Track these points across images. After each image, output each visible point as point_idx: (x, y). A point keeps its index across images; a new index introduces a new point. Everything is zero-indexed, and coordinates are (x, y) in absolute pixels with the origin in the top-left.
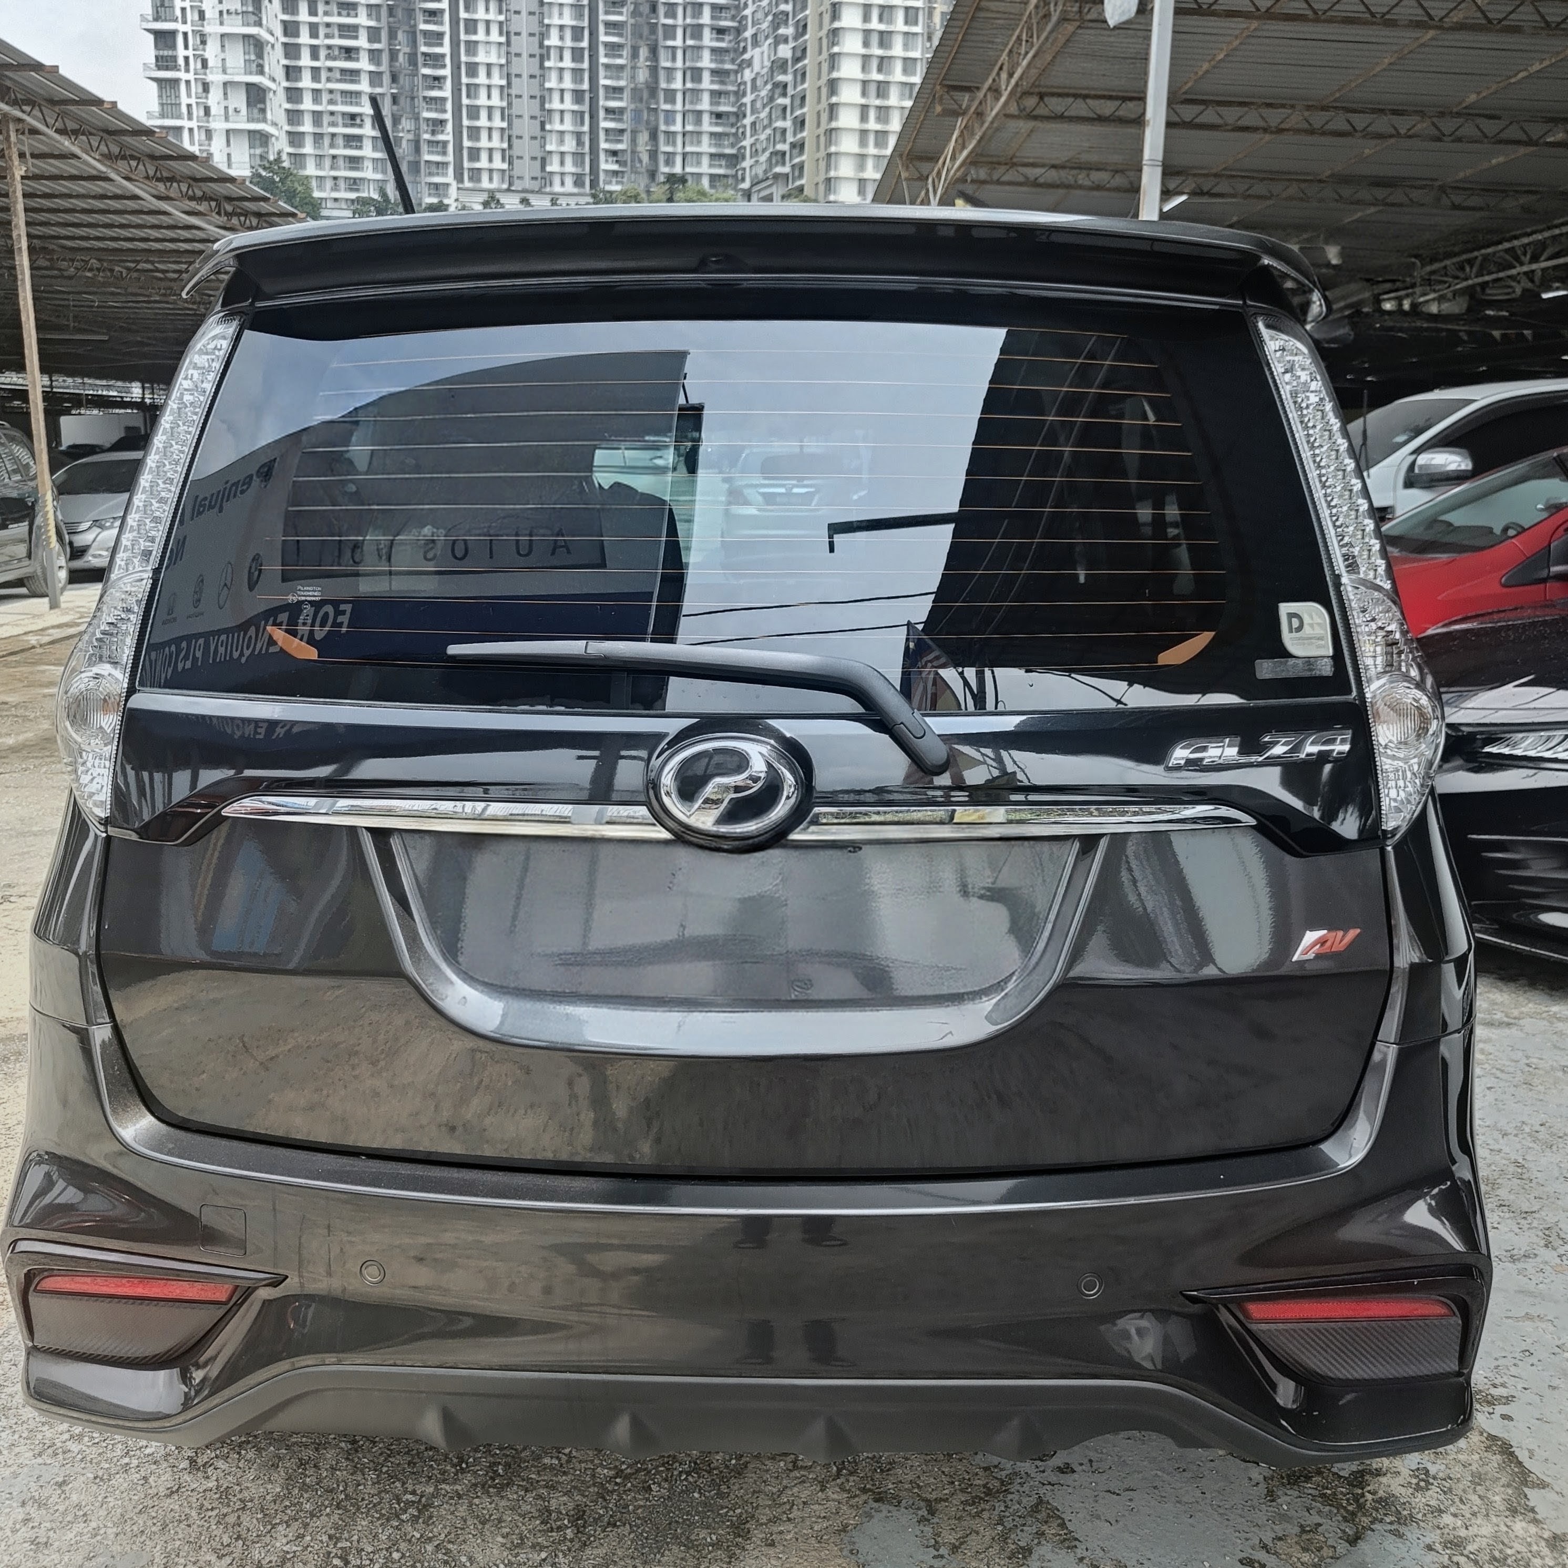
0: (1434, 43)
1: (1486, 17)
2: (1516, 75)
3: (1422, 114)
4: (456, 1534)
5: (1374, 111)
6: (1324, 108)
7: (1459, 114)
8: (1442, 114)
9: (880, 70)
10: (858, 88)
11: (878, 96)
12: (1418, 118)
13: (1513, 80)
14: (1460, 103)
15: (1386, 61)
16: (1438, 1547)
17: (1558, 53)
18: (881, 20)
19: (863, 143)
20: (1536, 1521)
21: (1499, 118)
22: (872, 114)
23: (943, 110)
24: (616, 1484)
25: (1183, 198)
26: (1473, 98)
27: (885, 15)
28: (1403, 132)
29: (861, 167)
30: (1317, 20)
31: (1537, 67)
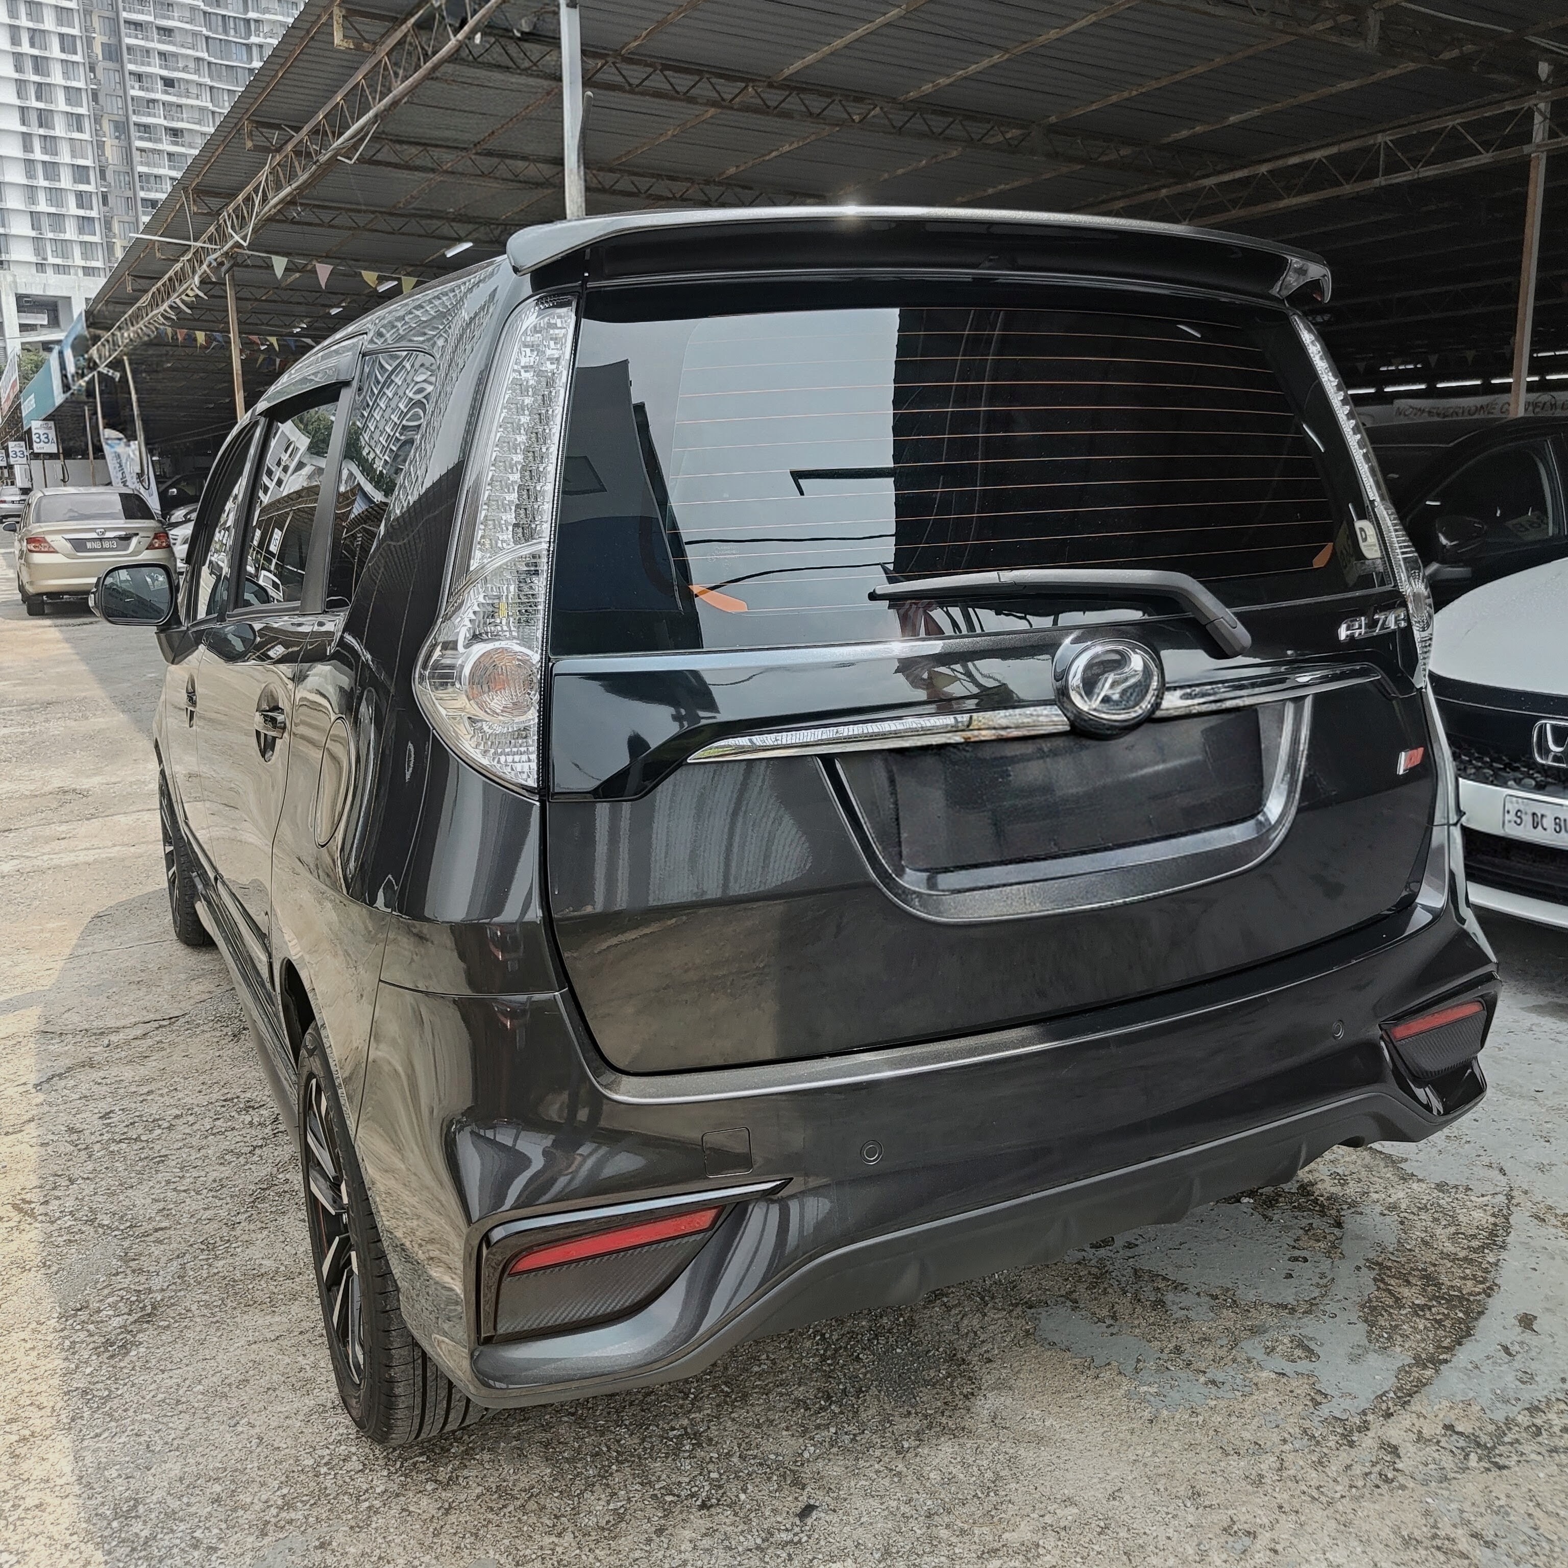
0: (713, 121)
1: (765, 104)
2: (769, 153)
3: (692, 181)
4: (745, 1442)
5: (652, 176)
6: (611, 170)
7: (720, 184)
8: (707, 182)
9: (39, 98)
10: (16, 115)
11: (41, 126)
12: (689, 184)
13: (767, 158)
14: (720, 175)
15: (670, 133)
16: (1386, 1212)
17: (806, 138)
18: (32, 45)
19: (30, 174)
20: (1419, 1181)
21: (751, 189)
22: (37, 144)
23: (254, 146)
24: (829, 1365)
25: (467, 245)
26: (732, 170)
27: (37, 40)
28: (678, 196)
29: (32, 200)
30: (632, 92)
31: (787, 148)
